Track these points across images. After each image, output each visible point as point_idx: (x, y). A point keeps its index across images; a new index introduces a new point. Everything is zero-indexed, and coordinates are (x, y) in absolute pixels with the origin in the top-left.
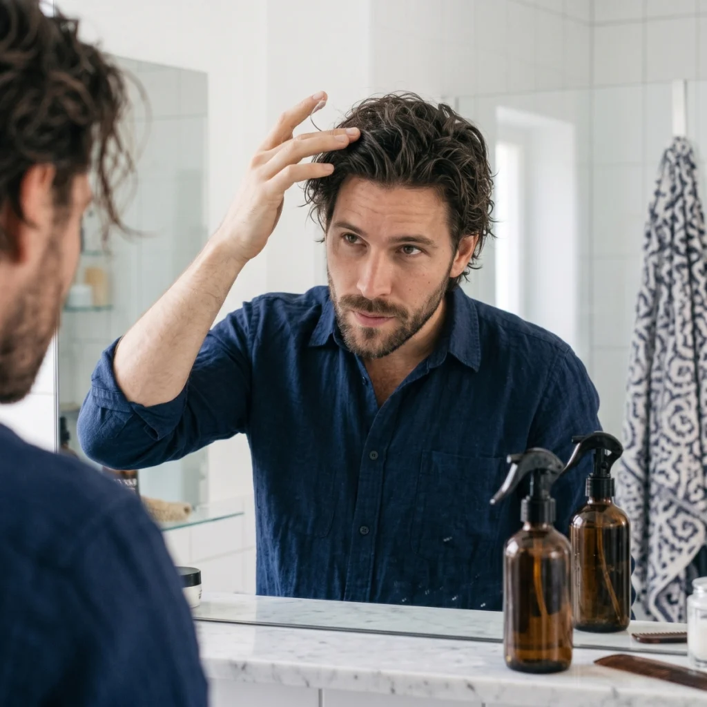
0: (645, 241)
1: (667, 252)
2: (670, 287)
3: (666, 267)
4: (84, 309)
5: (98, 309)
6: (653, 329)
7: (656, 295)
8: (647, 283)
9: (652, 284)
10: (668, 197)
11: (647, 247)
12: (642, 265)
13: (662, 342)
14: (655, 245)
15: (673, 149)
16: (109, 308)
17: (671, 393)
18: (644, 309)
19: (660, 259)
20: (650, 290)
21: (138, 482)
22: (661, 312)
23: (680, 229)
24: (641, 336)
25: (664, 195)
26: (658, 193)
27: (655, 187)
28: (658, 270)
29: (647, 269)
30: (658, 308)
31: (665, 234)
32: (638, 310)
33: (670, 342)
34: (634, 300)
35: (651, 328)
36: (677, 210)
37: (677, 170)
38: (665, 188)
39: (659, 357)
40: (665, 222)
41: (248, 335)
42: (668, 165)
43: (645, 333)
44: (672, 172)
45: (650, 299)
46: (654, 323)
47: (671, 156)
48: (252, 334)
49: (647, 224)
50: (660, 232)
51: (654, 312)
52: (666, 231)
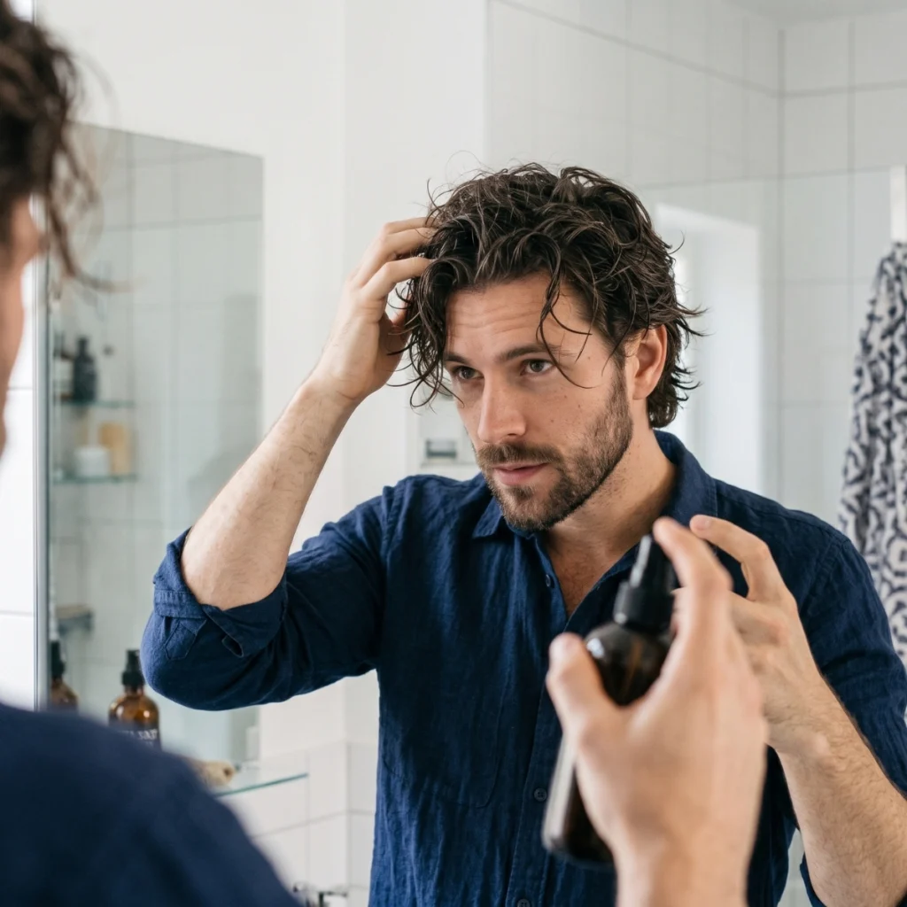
0: (855, 380)
1: (885, 396)
2: (888, 442)
3: (884, 415)
4: (98, 480)
5: (116, 479)
6: (866, 498)
7: (869, 452)
8: (857, 437)
9: (865, 438)
10: (886, 322)
11: (857, 388)
12: (851, 414)
13: (878, 515)
14: (868, 386)
15: (891, 259)
16: (133, 477)
17: (890, 583)
18: (854, 472)
19: (874, 404)
20: (862, 447)
21: (158, 735)
22: (877, 475)
23: (901, 365)
24: (850, 508)
25: (880, 319)
26: (871, 318)
27: (868, 309)
28: (872, 420)
29: (857, 418)
30: (871, 472)
31: (881, 372)
32: (846, 471)
33: (889, 516)
34: (840, 459)
35: (863, 497)
36: (897, 339)
37: (897, 286)
38: (882, 310)
39: (873, 536)
40: (882, 356)
41: (385, 527)
42: (884, 279)
43: (855, 504)
44: (890, 288)
45: (862, 459)
46: (867, 491)
47: (889, 267)
48: (391, 526)
49: (857, 358)
50: (875, 368)
51: (867, 477)
52: (884, 367)
